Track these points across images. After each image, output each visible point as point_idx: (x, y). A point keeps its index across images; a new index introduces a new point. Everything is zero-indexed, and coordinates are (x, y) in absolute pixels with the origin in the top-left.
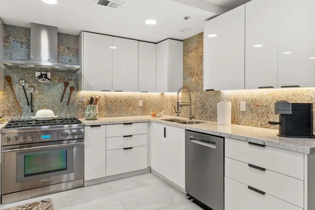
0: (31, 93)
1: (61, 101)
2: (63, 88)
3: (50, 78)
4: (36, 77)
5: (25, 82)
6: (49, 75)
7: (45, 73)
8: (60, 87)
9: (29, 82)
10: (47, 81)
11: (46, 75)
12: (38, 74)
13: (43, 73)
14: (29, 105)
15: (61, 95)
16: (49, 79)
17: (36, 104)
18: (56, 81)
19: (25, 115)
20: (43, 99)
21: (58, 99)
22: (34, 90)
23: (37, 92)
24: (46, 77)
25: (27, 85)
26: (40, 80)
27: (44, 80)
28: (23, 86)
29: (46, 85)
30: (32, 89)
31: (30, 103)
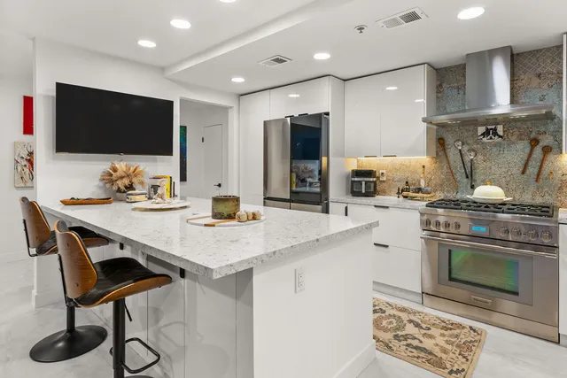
0: (472, 160)
1: (523, 173)
2: (528, 150)
3: (501, 133)
4: (479, 134)
5: (463, 144)
6: (500, 130)
7: (493, 127)
8: (522, 148)
9: (468, 144)
10: (497, 139)
11: (495, 129)
12: (481, 130)
13: (490, 127)
14: (467, 177)
15: (523, 162)
16: (500, 136)
17: (478, 176)
18: (514, 138)
19: (463, 192)
20: (490, 168)
21: (516, 170)
22: (475, 156)
23: (480, 157)
24: (495, 133)
25: (466, 148)
26: (485, 140)
27: (491, 138)
28: (460, 150)
29: (495, 145)
30: (473, 153)
31: (470, 175)
